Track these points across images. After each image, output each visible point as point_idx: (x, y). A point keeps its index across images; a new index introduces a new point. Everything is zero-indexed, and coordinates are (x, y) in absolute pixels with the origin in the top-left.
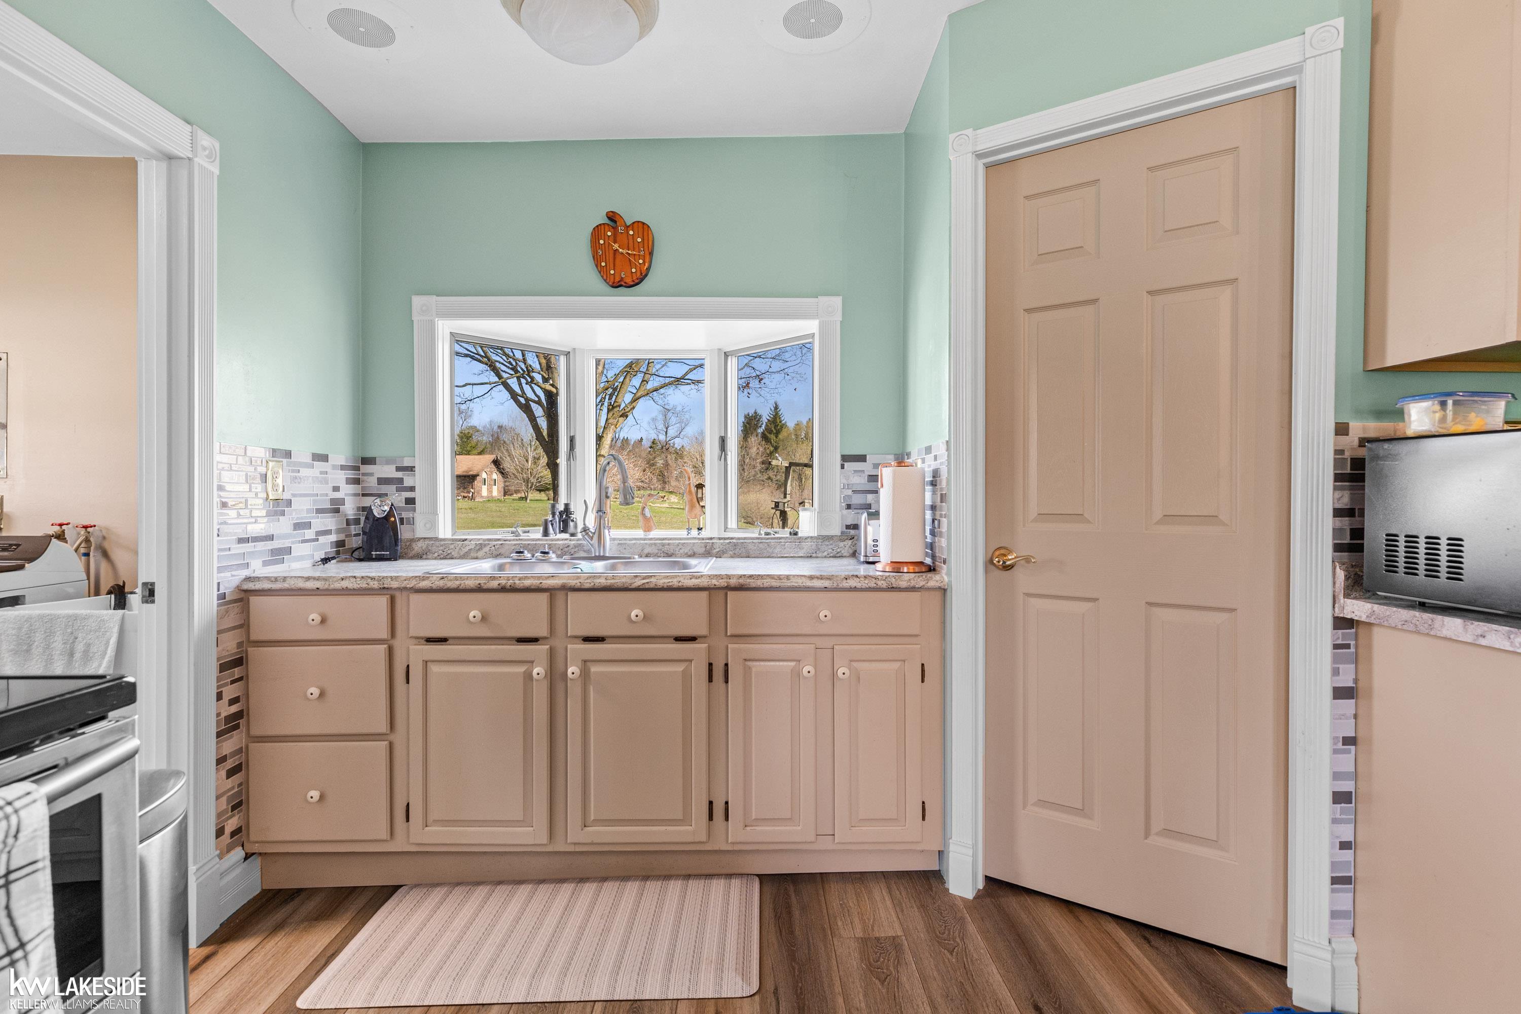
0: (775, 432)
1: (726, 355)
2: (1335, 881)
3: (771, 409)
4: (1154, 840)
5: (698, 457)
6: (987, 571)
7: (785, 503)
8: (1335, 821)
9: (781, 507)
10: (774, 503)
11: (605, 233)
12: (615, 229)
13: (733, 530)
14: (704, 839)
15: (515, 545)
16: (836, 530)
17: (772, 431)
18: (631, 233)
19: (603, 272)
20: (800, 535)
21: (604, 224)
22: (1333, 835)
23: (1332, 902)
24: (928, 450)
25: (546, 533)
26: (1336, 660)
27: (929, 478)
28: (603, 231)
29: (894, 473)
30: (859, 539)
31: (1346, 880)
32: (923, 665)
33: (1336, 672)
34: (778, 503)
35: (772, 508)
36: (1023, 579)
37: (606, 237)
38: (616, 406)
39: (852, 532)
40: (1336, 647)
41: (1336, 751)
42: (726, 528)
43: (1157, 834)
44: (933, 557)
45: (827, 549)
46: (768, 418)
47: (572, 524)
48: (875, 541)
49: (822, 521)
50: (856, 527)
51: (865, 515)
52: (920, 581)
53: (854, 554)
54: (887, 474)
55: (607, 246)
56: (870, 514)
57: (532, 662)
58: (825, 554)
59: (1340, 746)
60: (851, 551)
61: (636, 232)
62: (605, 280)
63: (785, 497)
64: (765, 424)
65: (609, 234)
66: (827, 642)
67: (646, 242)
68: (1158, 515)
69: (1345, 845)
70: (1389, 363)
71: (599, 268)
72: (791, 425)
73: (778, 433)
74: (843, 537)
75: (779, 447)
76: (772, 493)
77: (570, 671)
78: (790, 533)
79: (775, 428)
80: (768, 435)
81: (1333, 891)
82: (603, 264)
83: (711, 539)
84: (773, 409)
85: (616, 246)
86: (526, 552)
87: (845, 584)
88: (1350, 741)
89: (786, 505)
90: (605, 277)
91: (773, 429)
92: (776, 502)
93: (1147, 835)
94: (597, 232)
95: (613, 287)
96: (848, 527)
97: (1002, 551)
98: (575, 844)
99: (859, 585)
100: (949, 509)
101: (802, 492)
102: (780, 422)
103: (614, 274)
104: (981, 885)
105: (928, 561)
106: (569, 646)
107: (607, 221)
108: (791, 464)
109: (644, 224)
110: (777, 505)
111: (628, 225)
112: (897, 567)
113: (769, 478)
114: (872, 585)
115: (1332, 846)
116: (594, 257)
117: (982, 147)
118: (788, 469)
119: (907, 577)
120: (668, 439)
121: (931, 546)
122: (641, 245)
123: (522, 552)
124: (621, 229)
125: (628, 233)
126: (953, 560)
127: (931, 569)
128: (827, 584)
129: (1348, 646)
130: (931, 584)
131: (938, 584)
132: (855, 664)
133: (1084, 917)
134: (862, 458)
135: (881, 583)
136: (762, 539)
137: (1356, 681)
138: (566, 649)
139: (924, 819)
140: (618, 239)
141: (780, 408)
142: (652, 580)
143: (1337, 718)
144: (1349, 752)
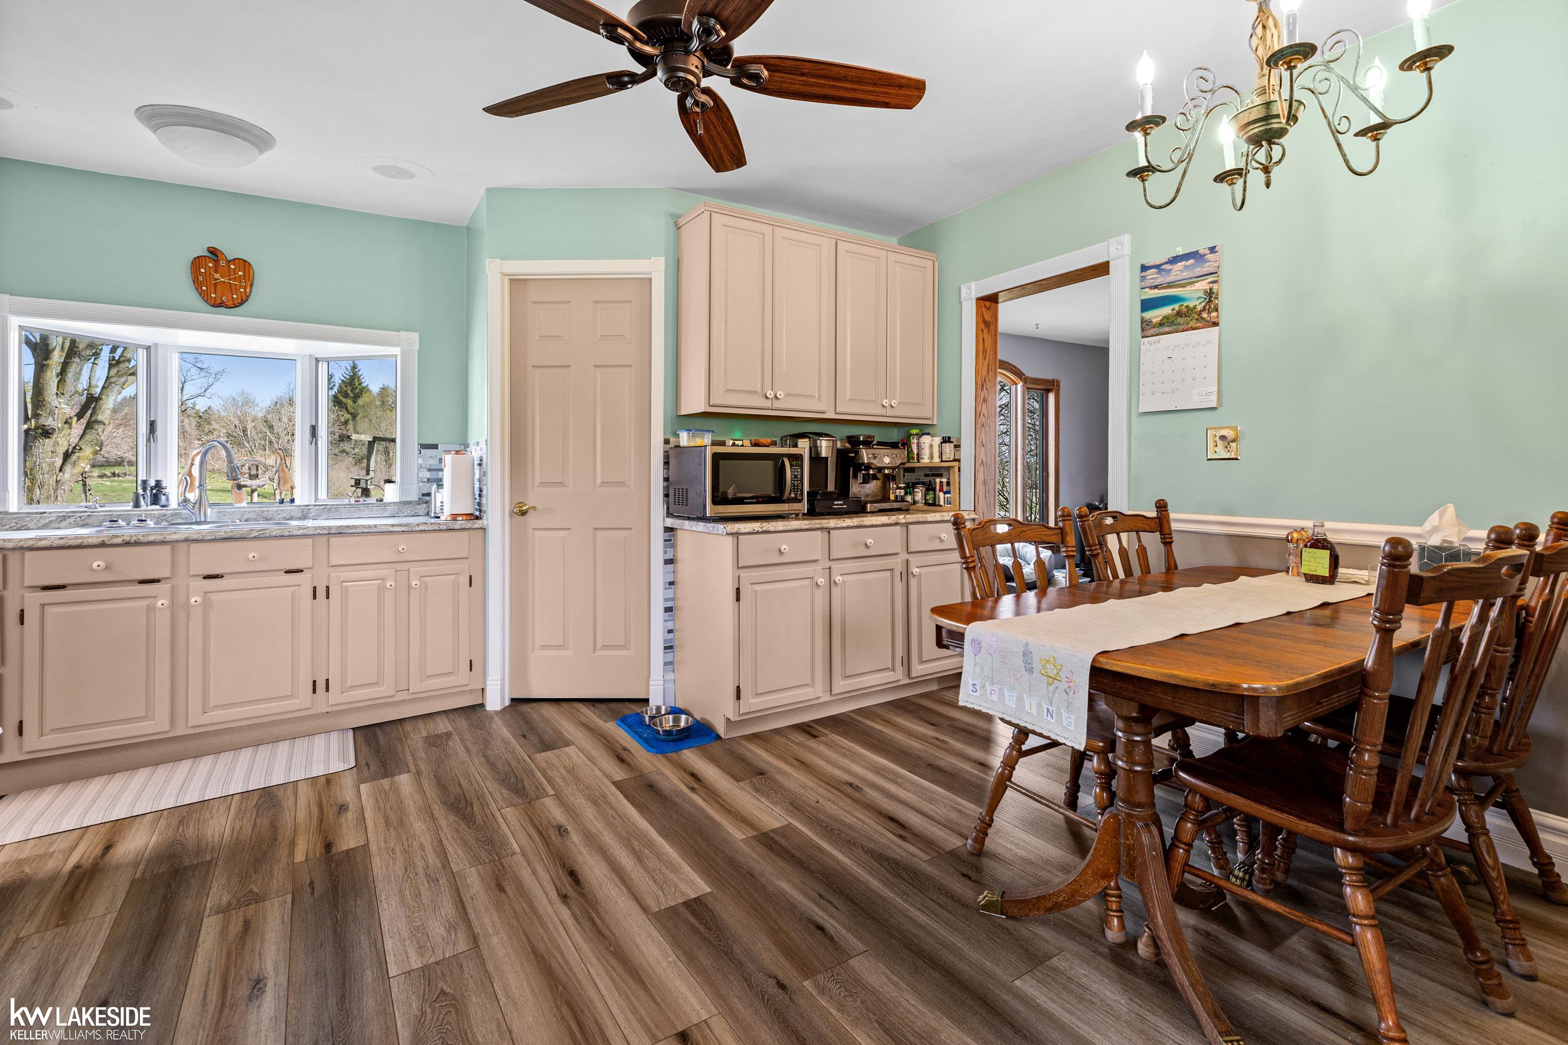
0: (352, 395)
1: (317, 360)
2: (666, 648)
3: (347, 369)
4: (599, 653)
5: (237, 423)
6: (511, 517)
7: (367, 481)
8: (665, 621)
9: (363, 484)
10: (354, 481)
11: (206, 265)
12: (216, 262)
13: (322, 500)
14: (309, 706)
15: (104, 515)
16: (414, 497)
17: (348, 394)
18: (233, 267)
19: (205, 296)
20: (385, 501)
21: (205, 256)
22: (665, 627)
23: (664, 658)
24: (478, 443)
25: (137, 505)
26: (665, 547)
27: (477, 462)
28: (204, 262)
29: (453, 458)
30: (431, 503)
31: (671, 647)
32: (470, 576)
33: (665, 552)
34: (359, 480)
35: (352, 486)
36: (532, 520)
37: (208, 268)
38: (124, 361)
39: (427, 498)
40: (665, 541)
41: (666, 589)
42: (316, 499)
43: (600, 649)
44: (480, 511)
45: (408, 510)
46: (343, 378)
47: (163, 498)
48: (442, 502)
49: (402, 491)
50: (429, 495)
51: (435, 485)
52: (468, 525)
53: (428, 514)
54: (448, 459)
55: (208, 273)
56: (438, 485)
57: (155, 597)
58: (406, 514)
59: (668, 586)
60: (426, 512)
61: (238, 267)
62: (206, 301)
63: (368, 474)
64: (337, 385)
65: (210, 265)
66: (405, 566)
67: (247, 274)
68: (599, 482)
69: (670, 631)
70: (682, 414)
71: (200, 290)
72: (375, 388)
73: (356, 398)
74: (420, 502)
75: (358, 414)
76: (348, 468)
77: (192, 601)
78: (377, 500)
79: (352, 391)
80: (344, 400)
81: (665, 653)
82: (204, 288)
83: (307, 506)
84: (349, 368)
85: (217, 276)
86: (120, 521)
87: (417, 528)
88: (671, 583)
89: (369, 482)
90: (206, 299)
91: (349, 392)
92: (356, 480)
93: (595, 651)
94: (197, 263)
95: (213, 306)
96: (423, 495)
97: (521, 505)
98: (194, 727)
99: (427, 529)
100: (487, 481)
101: (389, 467)
102: (360, 384)
103: (215, 298)
104: (507, 703)
105: (477, 513)
106: (191, 583)
107: (207, 254)
108: (376, 439)
109: (245, 261)
110: (357, 482)
111: (229, 259)
112: (454, 517)
113: (344, 451)
114: (436, 528)
115: (664, 632)
116: (194, 282)
117: (506, 271)
118: (371, 444)
119: (459, 522)
120: (184, 399)
121: (479, 504)
122: (242, 278)
123: (116, 521)
124: (223, 263)
125: (229, 267)
126: (489, 511)
127: (477, 518)
128: (404, 529)
129: (670, 540)
130: (476, 526)
131: (480, 526)
132: (423, 578)
133: (565, 705)
134: (435, 447)
135: (441, 527)
136: (352, 505)
137: (674, 556)
138: (188, 585)
139: (471, 670)
140: (219, 270)
141: (359, 367)
142: (267, 531)
143: (665, 573)
144: (671, 588)
